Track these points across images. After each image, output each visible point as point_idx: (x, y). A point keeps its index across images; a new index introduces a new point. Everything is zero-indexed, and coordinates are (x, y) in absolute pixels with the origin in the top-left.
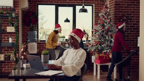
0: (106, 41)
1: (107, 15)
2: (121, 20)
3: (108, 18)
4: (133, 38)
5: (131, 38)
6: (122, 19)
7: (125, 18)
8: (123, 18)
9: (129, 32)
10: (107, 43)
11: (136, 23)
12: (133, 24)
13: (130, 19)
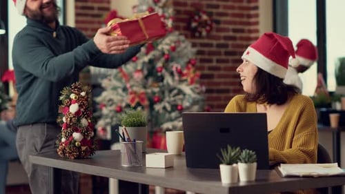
0: (167, 93)
1: (160, 4)
2: (194, 25)
3: (167, 15)
4: (225, 84)
5: (219, 84)
6: (195, 21)
7: (205, 17)
8: (200, 17)
9: (214, 64)
10: (170, 97)
11: (231, 34)
12: (226, 38)
13: (218, 22)
